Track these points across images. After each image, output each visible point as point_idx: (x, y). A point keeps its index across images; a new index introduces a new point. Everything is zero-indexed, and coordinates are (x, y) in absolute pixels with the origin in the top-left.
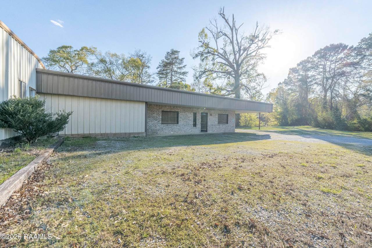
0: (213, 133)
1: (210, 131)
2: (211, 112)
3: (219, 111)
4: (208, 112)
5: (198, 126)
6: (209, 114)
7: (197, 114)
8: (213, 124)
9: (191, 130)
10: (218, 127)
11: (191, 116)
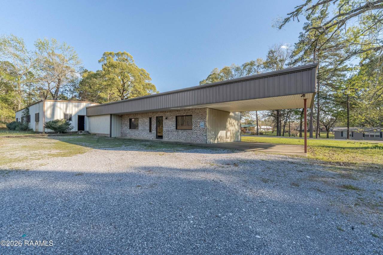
0: (169, 141)
1: (165, 139)
2: (167, 115)
3: (177, 112)
4: (163, 116)
5: (153, 131)
6: (164, 118)
7: (152, 118)
8: (169, 129)
9: (147, 136)
10: (176, 133)
11: (147, 121)
